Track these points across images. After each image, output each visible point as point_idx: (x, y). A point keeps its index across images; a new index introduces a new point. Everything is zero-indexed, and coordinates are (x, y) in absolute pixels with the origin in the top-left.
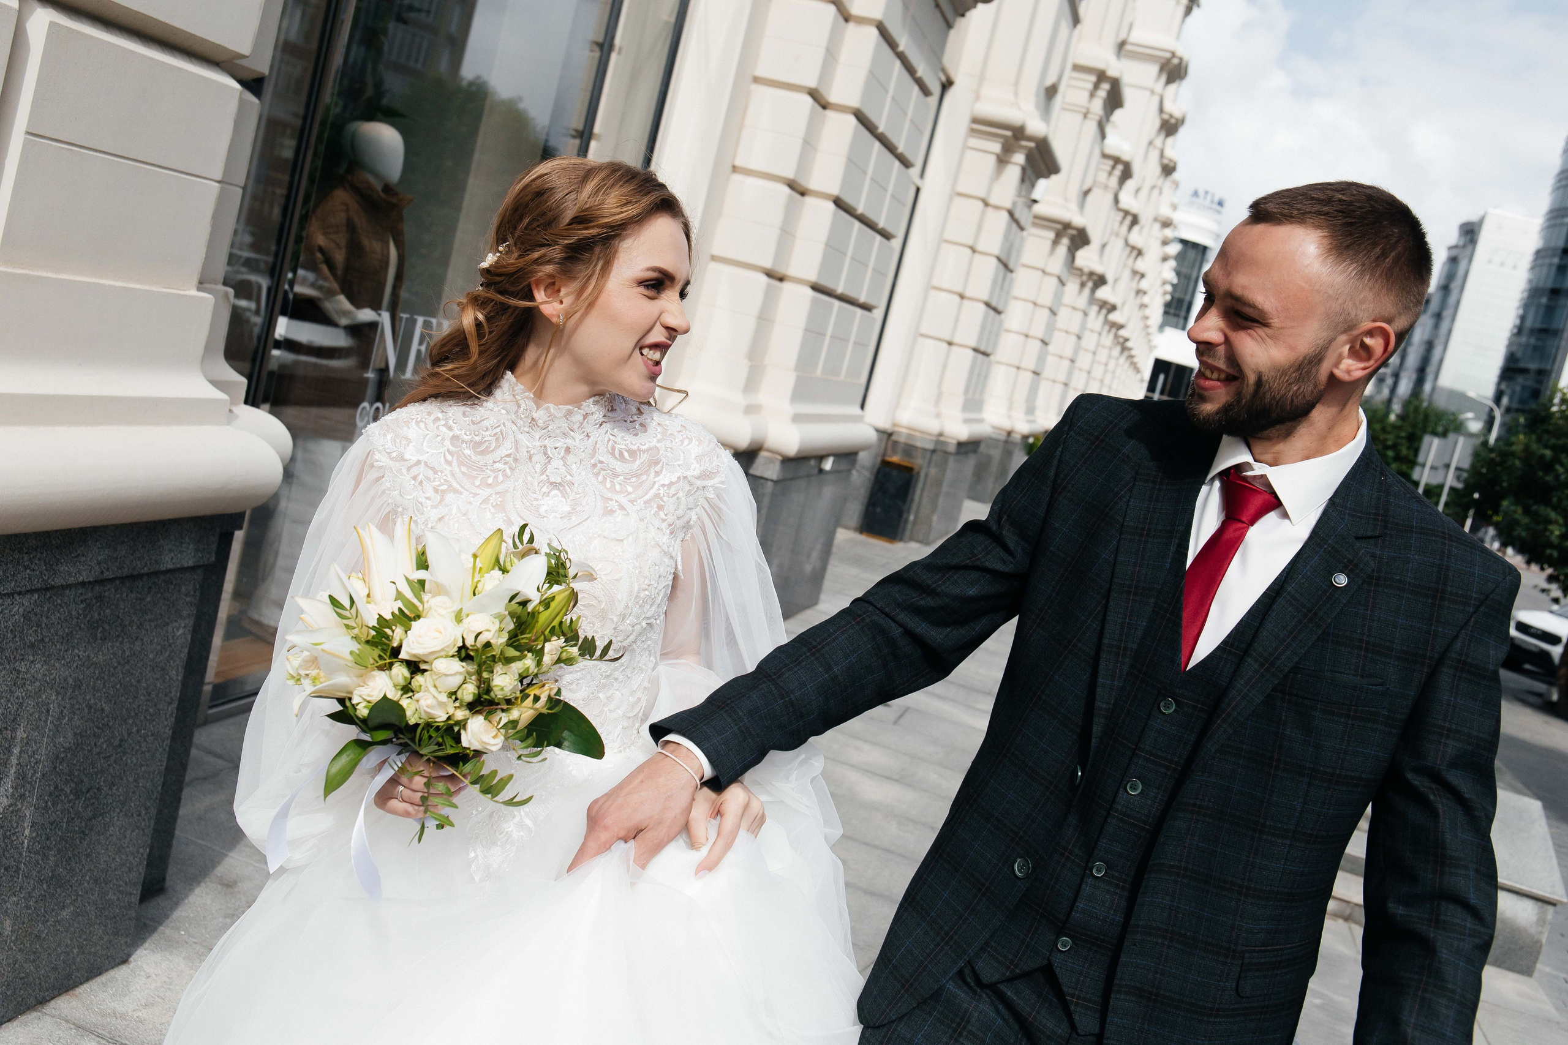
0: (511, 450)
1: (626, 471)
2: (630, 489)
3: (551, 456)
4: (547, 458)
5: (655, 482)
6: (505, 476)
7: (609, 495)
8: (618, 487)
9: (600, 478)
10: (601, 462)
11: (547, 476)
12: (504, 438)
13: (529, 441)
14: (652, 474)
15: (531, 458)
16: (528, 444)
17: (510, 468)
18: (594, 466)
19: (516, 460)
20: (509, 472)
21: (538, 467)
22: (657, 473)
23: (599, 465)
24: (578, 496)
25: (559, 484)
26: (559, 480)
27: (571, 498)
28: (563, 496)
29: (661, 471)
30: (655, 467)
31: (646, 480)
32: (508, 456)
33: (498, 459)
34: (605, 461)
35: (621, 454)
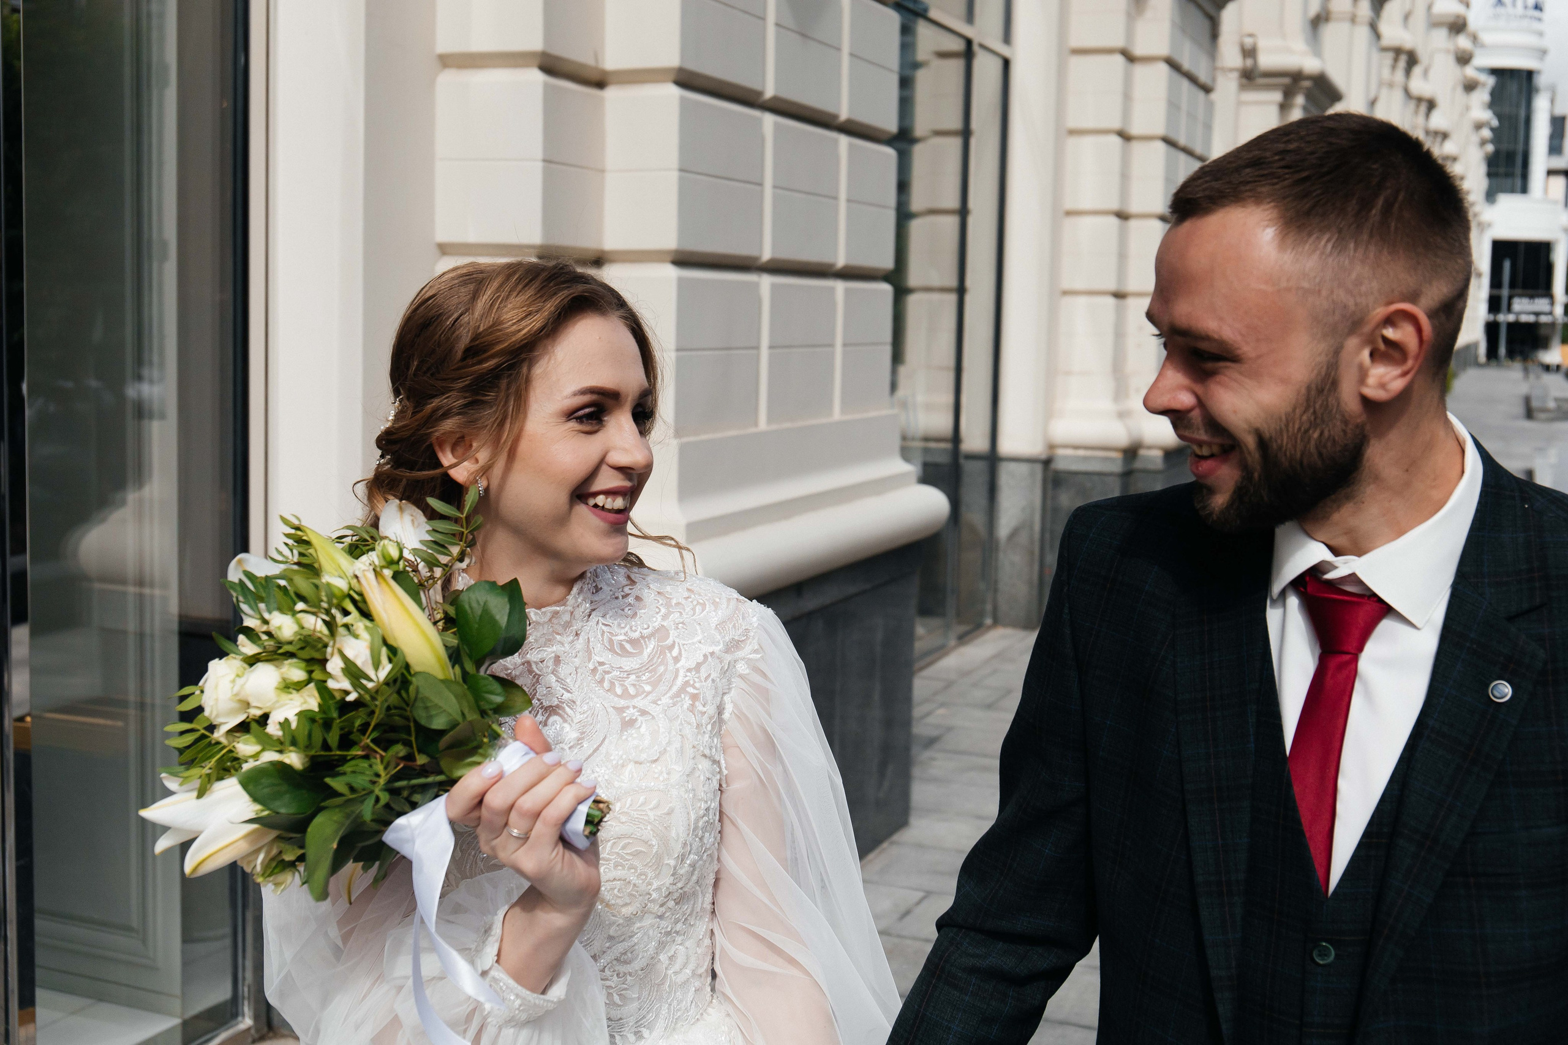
1: (637, 666)
2: (648, 688)
3: (538, 672)
5: (677, 670)
7: (622, 703)
8: (632, 691)
9: (606, 685)
10: (601, 664)
14: (671, 661)
18: (594, 670)
22: (677, 660)
23: (600, 668)
26: (555, 701)
29: (680, 653)
30: (670, 652)
31: (666, 670)
34: (605, 661)
35: (622, 647)
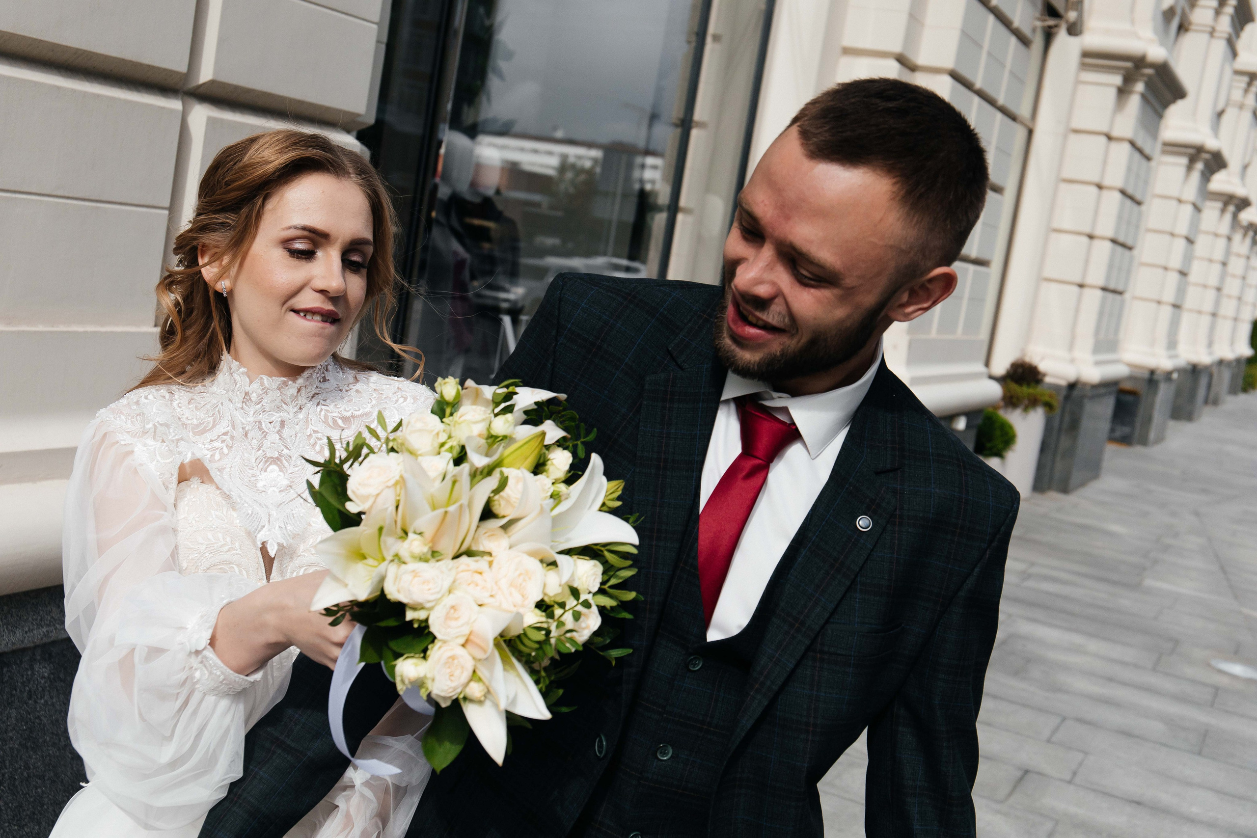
0: (228, 428)
3: (267, 431)
4: (263, 433)
6: (222, 453)
9: (318, 448)
10: (315, 432)
11: (264, 451)
12: (220, 417)
13: (243, 418)
15: (246, 435)
16: (243, 421)
17: (227, 446)
18: (310, 436)
19: (232, 438)
20: (226, 451)
21: (255, 443)
23: (314, 435)
24: (297, 469)
25: (278, 458)
26: (276, 455)
27: (290, 471)
28: (281, 470)
32: (225, 434)
33: (216, 438)
34: (319, 431)
35: (335, 422)
